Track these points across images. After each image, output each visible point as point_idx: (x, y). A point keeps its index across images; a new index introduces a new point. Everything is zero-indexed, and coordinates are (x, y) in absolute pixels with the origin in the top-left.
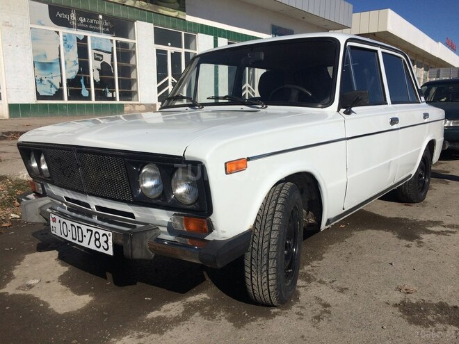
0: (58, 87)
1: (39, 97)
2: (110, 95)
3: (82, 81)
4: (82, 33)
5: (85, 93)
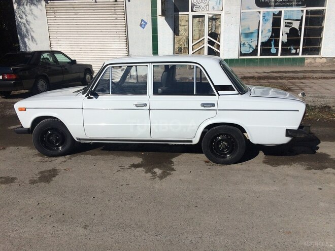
0: (255, 48)
1: (241, 54)
2: (294, 51)
3: (272, 43)
4: (277, 10)
5: (273, 50)
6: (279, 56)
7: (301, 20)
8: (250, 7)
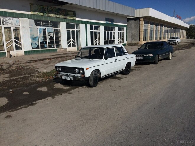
0: (38, 45)
1: (33, 48)
2: (53, 46)
3: (45, 42)
4: (44, 28)
5: (45, 46)
6: (48, 48)
7: (53, 33)
8: (33, 25)
